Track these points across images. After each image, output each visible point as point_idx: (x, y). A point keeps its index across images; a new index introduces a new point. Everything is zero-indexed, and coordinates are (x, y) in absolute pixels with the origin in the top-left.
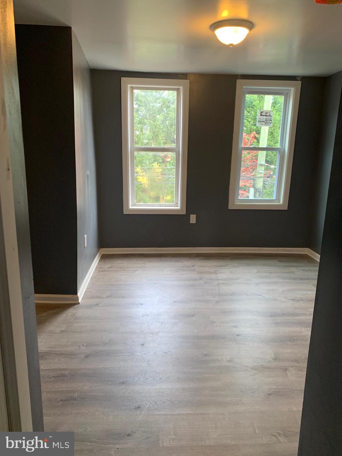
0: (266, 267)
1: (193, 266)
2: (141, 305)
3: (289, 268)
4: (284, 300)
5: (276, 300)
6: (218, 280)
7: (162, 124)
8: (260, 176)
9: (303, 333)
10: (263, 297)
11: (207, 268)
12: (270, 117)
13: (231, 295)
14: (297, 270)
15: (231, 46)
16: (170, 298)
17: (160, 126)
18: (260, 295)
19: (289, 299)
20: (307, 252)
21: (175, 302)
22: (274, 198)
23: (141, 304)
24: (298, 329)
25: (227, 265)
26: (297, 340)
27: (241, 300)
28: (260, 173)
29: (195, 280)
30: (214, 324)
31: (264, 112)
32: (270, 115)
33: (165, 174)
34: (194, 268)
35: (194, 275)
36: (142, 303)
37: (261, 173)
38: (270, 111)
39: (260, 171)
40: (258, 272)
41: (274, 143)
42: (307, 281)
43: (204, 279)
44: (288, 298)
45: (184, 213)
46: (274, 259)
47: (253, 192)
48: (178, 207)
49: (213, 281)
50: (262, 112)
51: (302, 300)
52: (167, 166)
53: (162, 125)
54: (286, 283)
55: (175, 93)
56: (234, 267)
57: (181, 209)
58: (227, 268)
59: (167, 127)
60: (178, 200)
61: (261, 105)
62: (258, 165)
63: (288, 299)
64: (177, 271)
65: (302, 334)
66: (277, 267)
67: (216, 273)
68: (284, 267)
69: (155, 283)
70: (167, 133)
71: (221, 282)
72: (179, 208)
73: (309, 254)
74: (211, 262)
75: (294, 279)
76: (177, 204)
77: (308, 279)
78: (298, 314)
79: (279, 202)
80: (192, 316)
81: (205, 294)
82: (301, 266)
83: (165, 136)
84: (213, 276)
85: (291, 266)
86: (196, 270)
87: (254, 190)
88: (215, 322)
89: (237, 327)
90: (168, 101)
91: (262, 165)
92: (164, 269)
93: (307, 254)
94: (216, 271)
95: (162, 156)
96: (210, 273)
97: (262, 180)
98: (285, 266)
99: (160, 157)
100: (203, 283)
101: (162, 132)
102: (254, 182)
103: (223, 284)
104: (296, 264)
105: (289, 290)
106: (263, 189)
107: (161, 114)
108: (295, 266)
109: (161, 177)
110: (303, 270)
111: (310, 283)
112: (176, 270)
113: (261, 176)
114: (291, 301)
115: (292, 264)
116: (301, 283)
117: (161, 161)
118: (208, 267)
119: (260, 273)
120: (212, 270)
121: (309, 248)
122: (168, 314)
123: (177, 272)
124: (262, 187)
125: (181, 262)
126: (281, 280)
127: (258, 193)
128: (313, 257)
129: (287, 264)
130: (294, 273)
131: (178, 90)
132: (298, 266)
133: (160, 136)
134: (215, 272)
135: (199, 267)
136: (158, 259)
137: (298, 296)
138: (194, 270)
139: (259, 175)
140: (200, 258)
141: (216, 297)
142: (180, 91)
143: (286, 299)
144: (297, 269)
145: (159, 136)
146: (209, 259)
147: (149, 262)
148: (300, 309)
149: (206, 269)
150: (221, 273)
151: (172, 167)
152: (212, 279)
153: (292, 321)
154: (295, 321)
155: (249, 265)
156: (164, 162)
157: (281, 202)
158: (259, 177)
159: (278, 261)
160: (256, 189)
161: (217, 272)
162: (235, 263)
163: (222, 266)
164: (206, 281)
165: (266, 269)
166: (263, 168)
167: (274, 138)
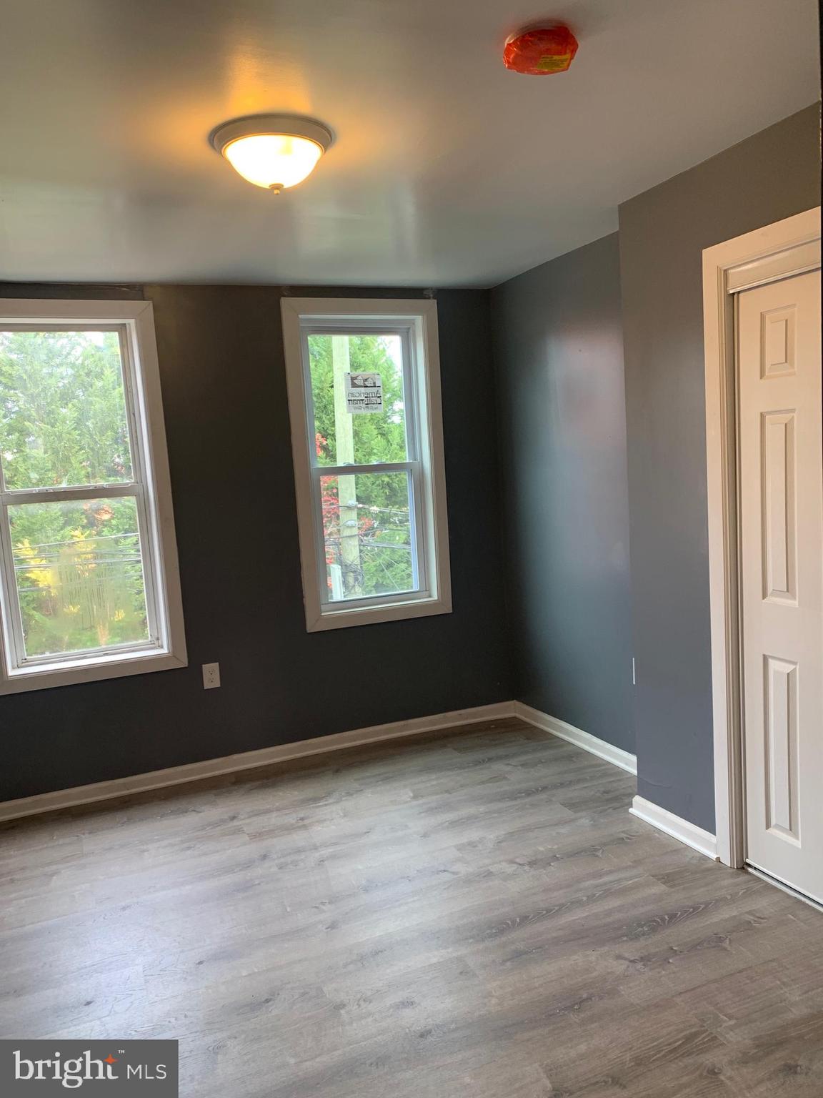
0: (433, 776)
1: (233, 818)
2: (87, 1008)
3: (487, 765)
4: (510, 869)
5: (489, 875)
6: (316, 848)
7: (75, 429)
8: (350, 535)
9: (595, 970)
10: (454, 873)
11: (274, 815)
12: (374, 390)
13: (366, 890)
14: (509, 768)
15: (276, 192)
16: (182, 952)
17: (70, 434)
18: (445, 871)
19: (521, 862)
20: (515, 712)
21: (201, 963)
22: (416, 588)
23: (88, 1003)
24: (577, 959)
25: (329, 794)
26: (589, 999)
27: (397, 901)
28: (348, 527)
29: (248, 865)
30: (342, 1012)
31: (360, 378)
32: (374, 383)
33: (102, 556)
34: (236, 823)
35: (242, 849)
36: (89, 1000)
37: (352, 527)
38: (374, 374)
39: (350, 523)
40: (415, 797)
41: (364, 455)
42: (544, 796)
43: (275, 856)
44: (517, 860)
45: (183, 662)
46: (444, 746)
47: (341, 575)
48: (162, 647)
49: (303, 857)
50: (355, 378)
51: (555, 858)
52: (104, 534)
53: (78, 432)
54: (496, 815)
55: (115, 336)
56: (349, 794)
57: (174, 653)
58: (331, 801)
59: (91, 435)
60: (159, 629)
61: (321, 371)
62: (341, 509)
63: (520, 864)
64: (186, 845)
65: (595, 974)
66: (460, 768)
67: (304, 825)
68: (476, 765)
69: (124, 909)
70: (92, 449)
71: (325, 852)
72: (165, 651)
73: (517, 715)
74: (281, 794)
75: (513, 796)
76: (158, 639)
77: (544, 789)
78: (561, 909)
79: (430, 596)
80: (267, 1001)
81: (289, 909)
82: (514, 755)
83: (88, 459)
84: (299, 839)
85: (490, 760)
86: (245, 829)
87: (342, 569)
88: (343, 1006)
89: (412, 1003)
90: (86, 371)
91: (349, 508)
92: (145, 847)
93: (515, 718)
94: (302, 819)
95: (86, 510)
96: (289, 829)
97: (355, 542)
98: (478, 763)
99: (83, 513)
100: (275, 869)
101: (81, 449)
102: (339, 550)
103: (334, 857)
104: (500, 751)
105: (511, 834)
106: (361, 564)
107: (70, 405)
108: (499, 758)
109: (94, 565)
110: (522, 765)
111: (554, 799)
112: (182, 842)
113: (354, 534)
114: (526, 868)
115: (493, 752)
116: (533, 805)
117: (85, 521)
118: (278, 810)
119: (422, 796)
120: (291, 819)
121: (516, 699)
122: (186, 1016)
123: (189, 848)
124: (358, 559)
125: (193, 811)
126: (482, 809)
127: (352, 574)
128: (533, 723)
129: (479, 755)
130: (505, 778)
131: (122, 329)
132: (507, 757)
133: (73, 460)
134: (301, 823)
135: (250, 817)
136: (121, 816)
137: (541, 849)
138: (239, 831)
139: (347, 532)
140: (248, 786)
141: (324, 908)
142: (128, 331)
143: (515, 867)
144: (508, 764)
145: (70, 459)
146: (273, 785)
147: (90, 833)
148: (561, 889)
149: (274, 820)
150: (317, 822)
151: (120, 535)
152: (299, 851)
153: (554, 935)
154: (561, 933)
155: (387, 779)
156: (91, 523)
157: (435, 596)
158: (349, 537)
159: (455, 749)
160: (346, 565)
161: (306, 822)
162: (349, 781)
163: (315, 800)
164: (282, 860)
165: (434, 783)
166: (354, 514)
167: (362, 443)
